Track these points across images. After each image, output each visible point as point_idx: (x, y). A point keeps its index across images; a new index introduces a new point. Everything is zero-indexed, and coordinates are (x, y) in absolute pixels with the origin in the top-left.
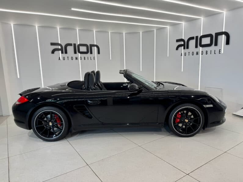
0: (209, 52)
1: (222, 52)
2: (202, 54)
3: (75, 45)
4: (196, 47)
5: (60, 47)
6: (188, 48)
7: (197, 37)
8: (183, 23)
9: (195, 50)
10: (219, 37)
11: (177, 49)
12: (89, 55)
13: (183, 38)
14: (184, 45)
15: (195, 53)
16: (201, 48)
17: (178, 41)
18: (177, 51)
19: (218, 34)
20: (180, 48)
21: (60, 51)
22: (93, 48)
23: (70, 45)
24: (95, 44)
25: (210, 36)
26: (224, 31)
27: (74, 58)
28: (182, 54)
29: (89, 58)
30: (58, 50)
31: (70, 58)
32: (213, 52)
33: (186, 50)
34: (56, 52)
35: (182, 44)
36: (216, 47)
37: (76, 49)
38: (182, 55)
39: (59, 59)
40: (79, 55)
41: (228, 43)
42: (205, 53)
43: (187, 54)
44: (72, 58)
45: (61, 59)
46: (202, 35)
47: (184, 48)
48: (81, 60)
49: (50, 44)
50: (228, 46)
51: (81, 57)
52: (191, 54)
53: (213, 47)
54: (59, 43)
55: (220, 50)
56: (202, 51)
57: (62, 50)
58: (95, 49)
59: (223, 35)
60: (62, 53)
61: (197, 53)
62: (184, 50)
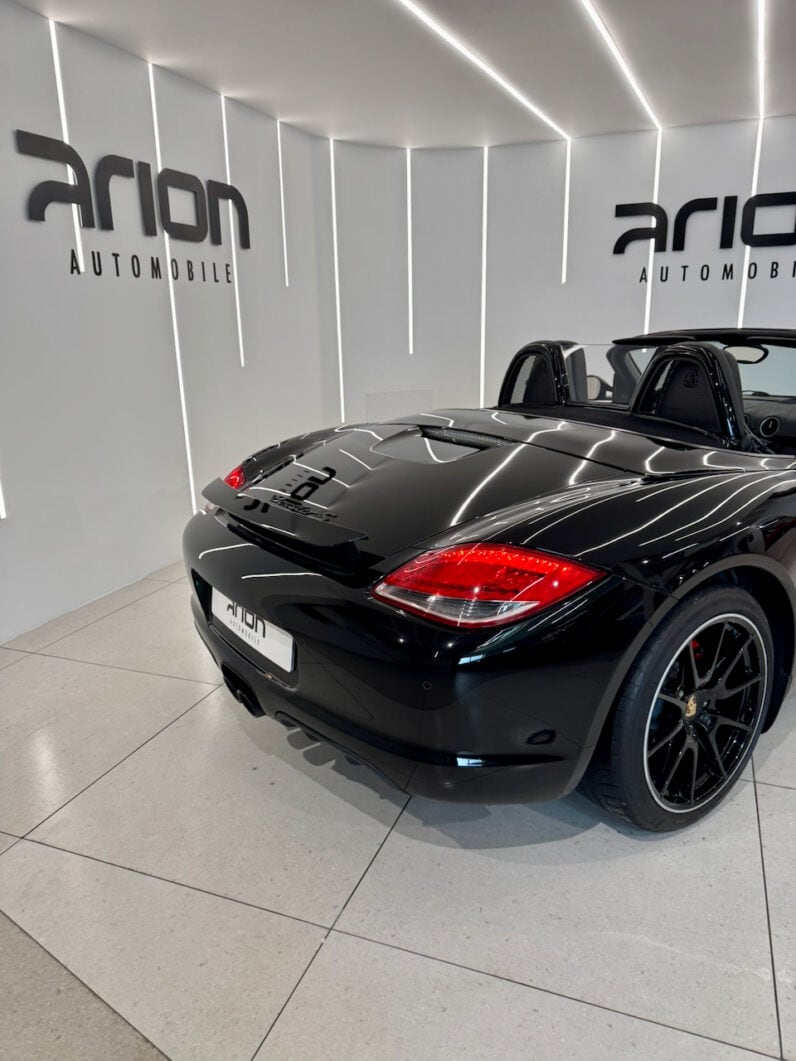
0: (785, 270)
2: (750, 277)
4: (726, 242)
7: (731, 202)
9: (719, 259)
11: (620, 248)
12: (206, 250)
13: (655, 202)
14: (659, 235)
15: (716, 272)
16: (748, 248)
18: (619, 257)
20: (634, 248)
21: (75, 209)
24: (229, 181)
25: (795, 199)
28: (644, 271)
33: (670, 258)
35: (649, 229)
38: (644, 278)
39: (75, 267)
40: (166, 245)
42: (764, 270)
43: (675, 273)
45: (82, 268)
46: (754, 193)
47: (660, 247)
48: (176, 277)
49: (12, 141)
52: (694, 273)
54: (66, 139)
56: (753, 264)
61: (728, 272)
62: (661, 254)
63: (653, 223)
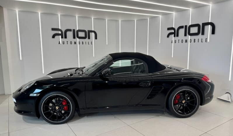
0: (196, 41)
1: (208, 41)
2: (190, 42)
3: (74, 30)
4: (185, 35)
5: (60, 33)
6: (178, 36)
7: (186, 26)
8: (174, 13)
9: (184, 38)
10: (206, 27)
11: (168, 36)
12: (87, 40)
13: (174, 27)
14: (174, 33)
15: (184, 41)
16: (189, 36)
17: (169, 29)
18: (168, 38)
19: (205, 24)
20: (170, 36)
21: (60, 36)
22: (91, 33)
23: (70, 30)
24: (93, 30)
25: (198, 25)
26: (210, 22)
27: (73, 43)
28: (172, 41)
29: (87, 43)
30: (58, 35)
31: (69, 43)
32: (200, 41)
33: (176, 38)
34: (56, 37)
35: (173, 32)
36: (203, 36)
37: (75, 35)
38: (172, 42)
39: (59, 43)
40: (78, 40)
41: (213, 32)
43: (177, 41)
44: (71, 43)
45: (61, 43)
46: (190, 24)
47: (174, 36)
48: (79, 44)
49: (51, 29)
50: (213, 35)
51: (79, 42)
52: (180, 41)
53: (200, 36)
54: (60, 28)
55: (206, 39)
56: (191, 40)
57: (62, 35)
58: (92, 35)
59: (209, 26)
60: (62, 37)
61: (186, 41)
62: (175, 37)
63: (173, 31)
